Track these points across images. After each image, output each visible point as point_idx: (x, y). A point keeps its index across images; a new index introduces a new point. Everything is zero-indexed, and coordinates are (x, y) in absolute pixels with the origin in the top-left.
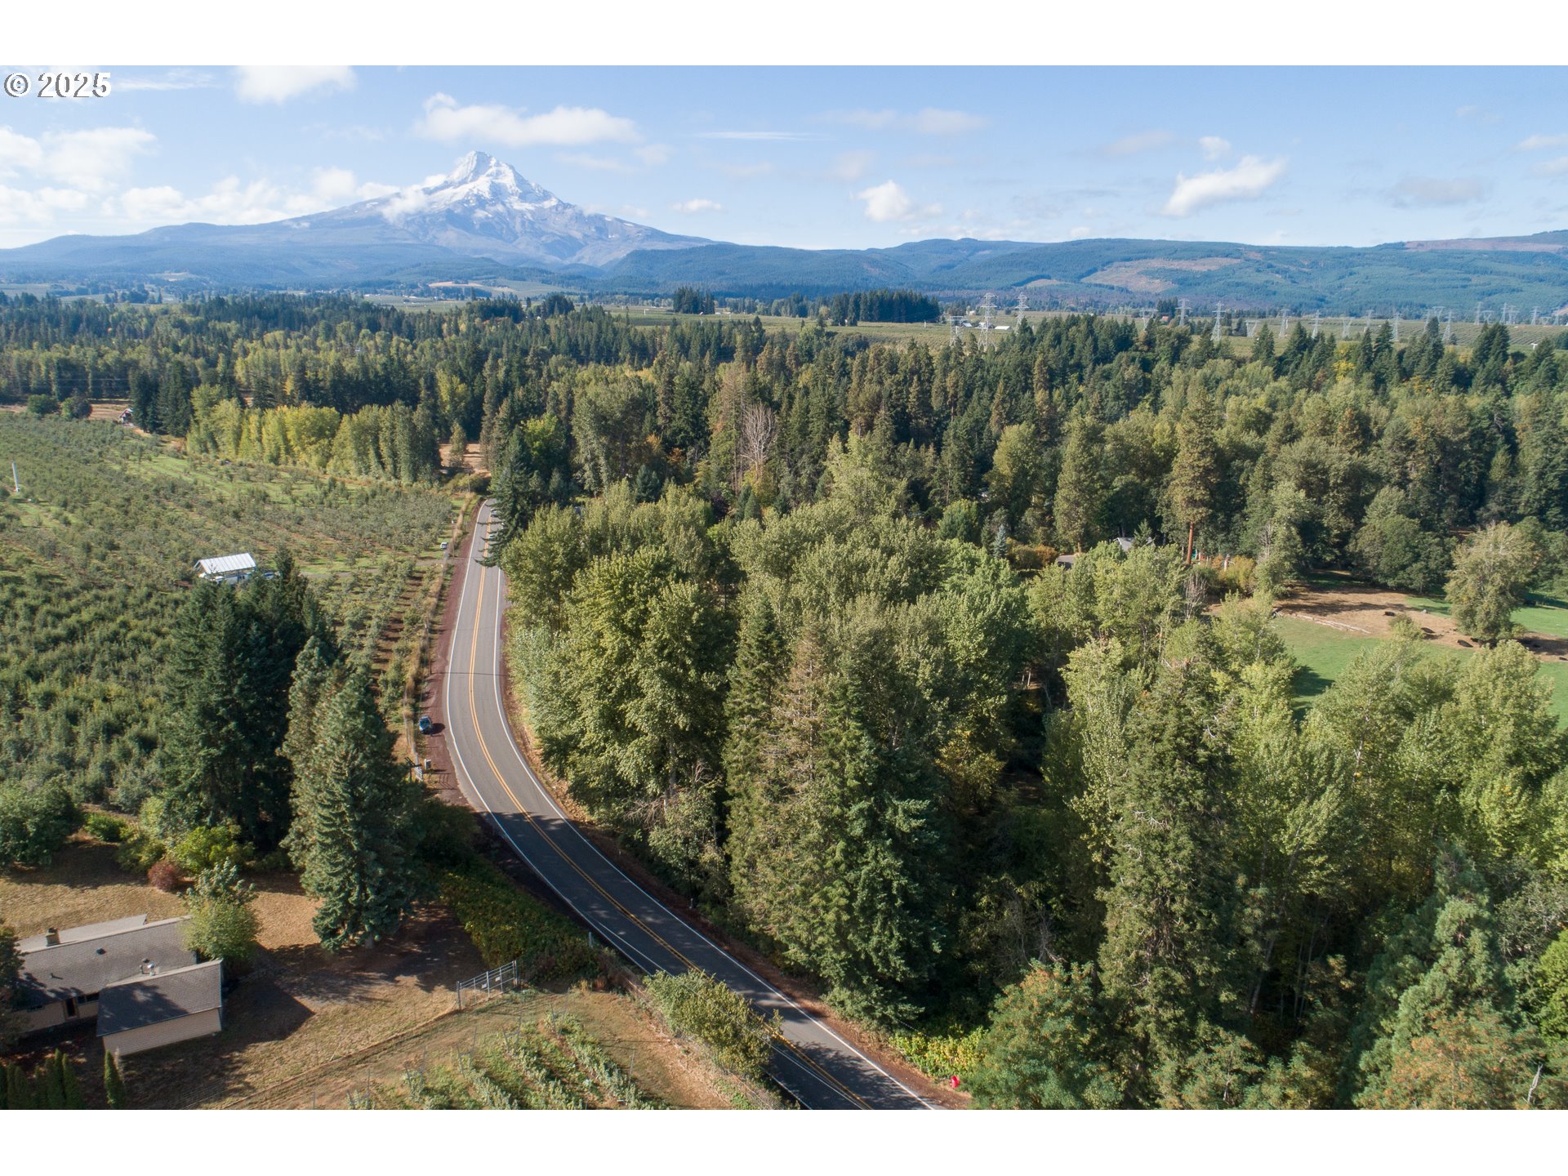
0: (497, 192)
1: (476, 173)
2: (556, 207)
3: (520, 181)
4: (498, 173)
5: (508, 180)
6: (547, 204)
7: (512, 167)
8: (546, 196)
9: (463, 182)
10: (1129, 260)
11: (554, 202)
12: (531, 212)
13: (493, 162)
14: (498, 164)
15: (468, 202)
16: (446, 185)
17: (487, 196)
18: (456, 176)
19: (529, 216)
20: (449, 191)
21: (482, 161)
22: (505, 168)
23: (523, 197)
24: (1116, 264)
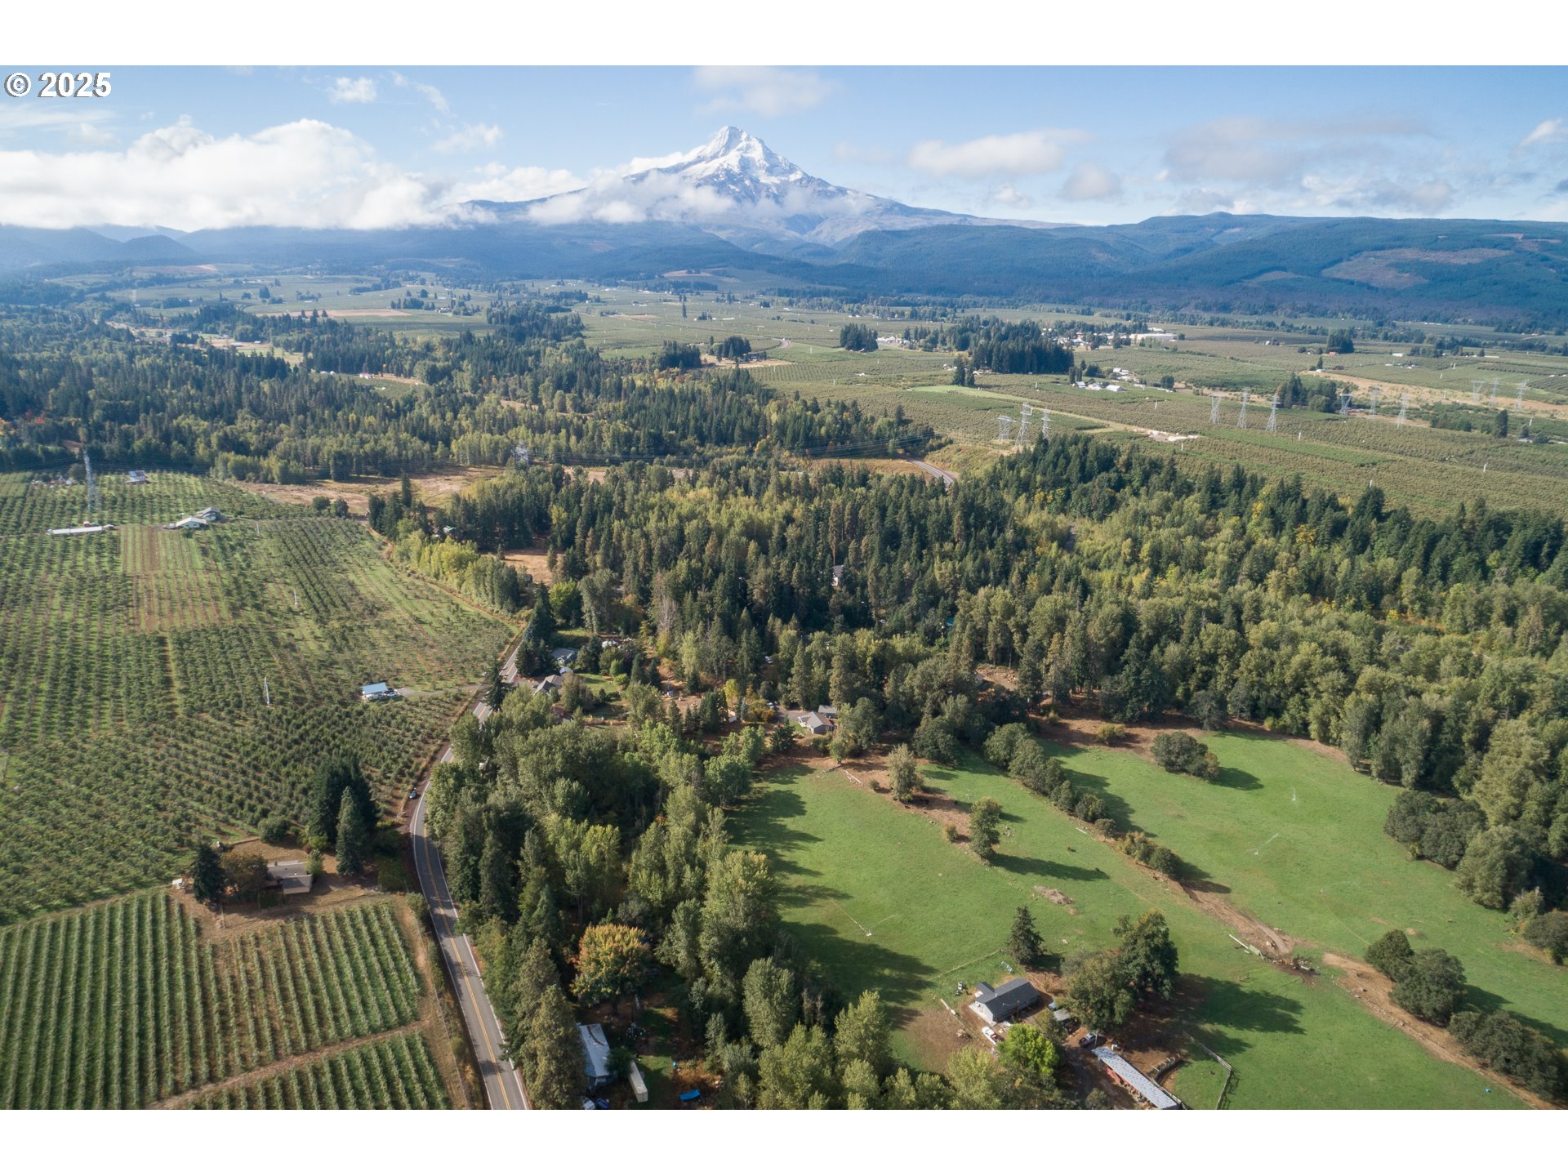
0: (745, 164)
1: (728, 147)
2: (801, 180)
3: (769, 154)
4: (748, 147)
5: (757, 154)
6: (793, 177)
7: (761, 141)
8: (792, 169)
9: (715, 157)
10: (1382, 248)
11: (798, 175)
12: (777, 186)
13: (744, 136)
14: (748, 139)
15: (717, 176)
16: (699, 160)
17: (736, 170)
18: (709, 150)
19: (774, 190)
20: (702, 166)
21: (734, 136)
22: (755, 143)
23: (770, 171)
24: (1365, 253)
